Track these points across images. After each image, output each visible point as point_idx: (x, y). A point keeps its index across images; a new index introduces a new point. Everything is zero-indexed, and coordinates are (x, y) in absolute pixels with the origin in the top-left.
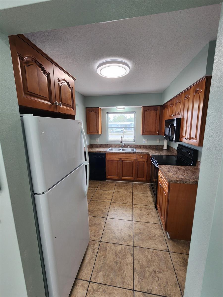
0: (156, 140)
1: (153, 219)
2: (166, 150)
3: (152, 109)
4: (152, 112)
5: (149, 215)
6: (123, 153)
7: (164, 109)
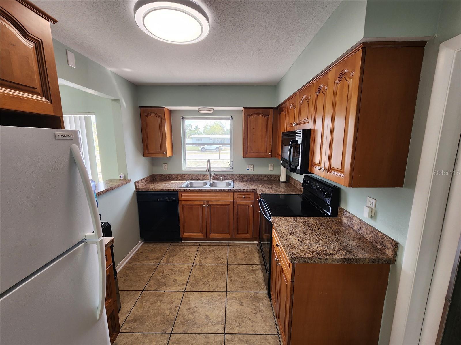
0: (268, 166)
1: (264, 323)
2: (284, 182)
3: (260, 113)
4: (261, 119)
5: (256, 313)
6: (210, 192)
7: (280, 114)
